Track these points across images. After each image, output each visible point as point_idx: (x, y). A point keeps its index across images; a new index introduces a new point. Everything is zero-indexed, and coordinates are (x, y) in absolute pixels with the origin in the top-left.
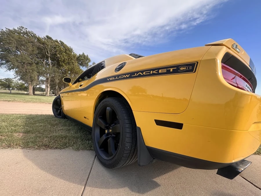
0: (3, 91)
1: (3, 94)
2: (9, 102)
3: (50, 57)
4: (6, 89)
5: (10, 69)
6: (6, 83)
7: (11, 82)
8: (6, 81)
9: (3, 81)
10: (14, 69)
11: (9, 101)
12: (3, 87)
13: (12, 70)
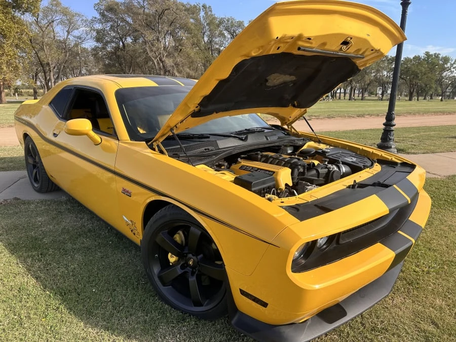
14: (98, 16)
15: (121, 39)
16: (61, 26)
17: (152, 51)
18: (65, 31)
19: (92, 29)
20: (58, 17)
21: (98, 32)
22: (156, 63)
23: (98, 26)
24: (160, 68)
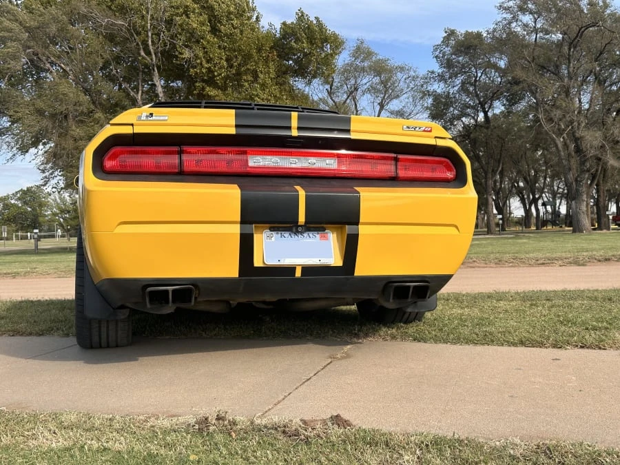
0: (15, 244)
1: (8, 258)
2: (14, 277)
3: (159, 68)
4: (26, 238)
5: (24, 150)
6: (26, 212)
7: (41, 205)
8: (25, 203)
9: (13, 202)
10: (41, 147)
11: (15, 275)
12: (17, 231)
13: (33, 151)
14: (437, 69)
15: (482, 104)
16: (369, 96)
17: (551, 120)
18: (376, 104)
19: (425, 94)
20: (366, 81)
21: (437, 97)
22: (560, 145)
23: (438, 88)
24: (569, 155)
